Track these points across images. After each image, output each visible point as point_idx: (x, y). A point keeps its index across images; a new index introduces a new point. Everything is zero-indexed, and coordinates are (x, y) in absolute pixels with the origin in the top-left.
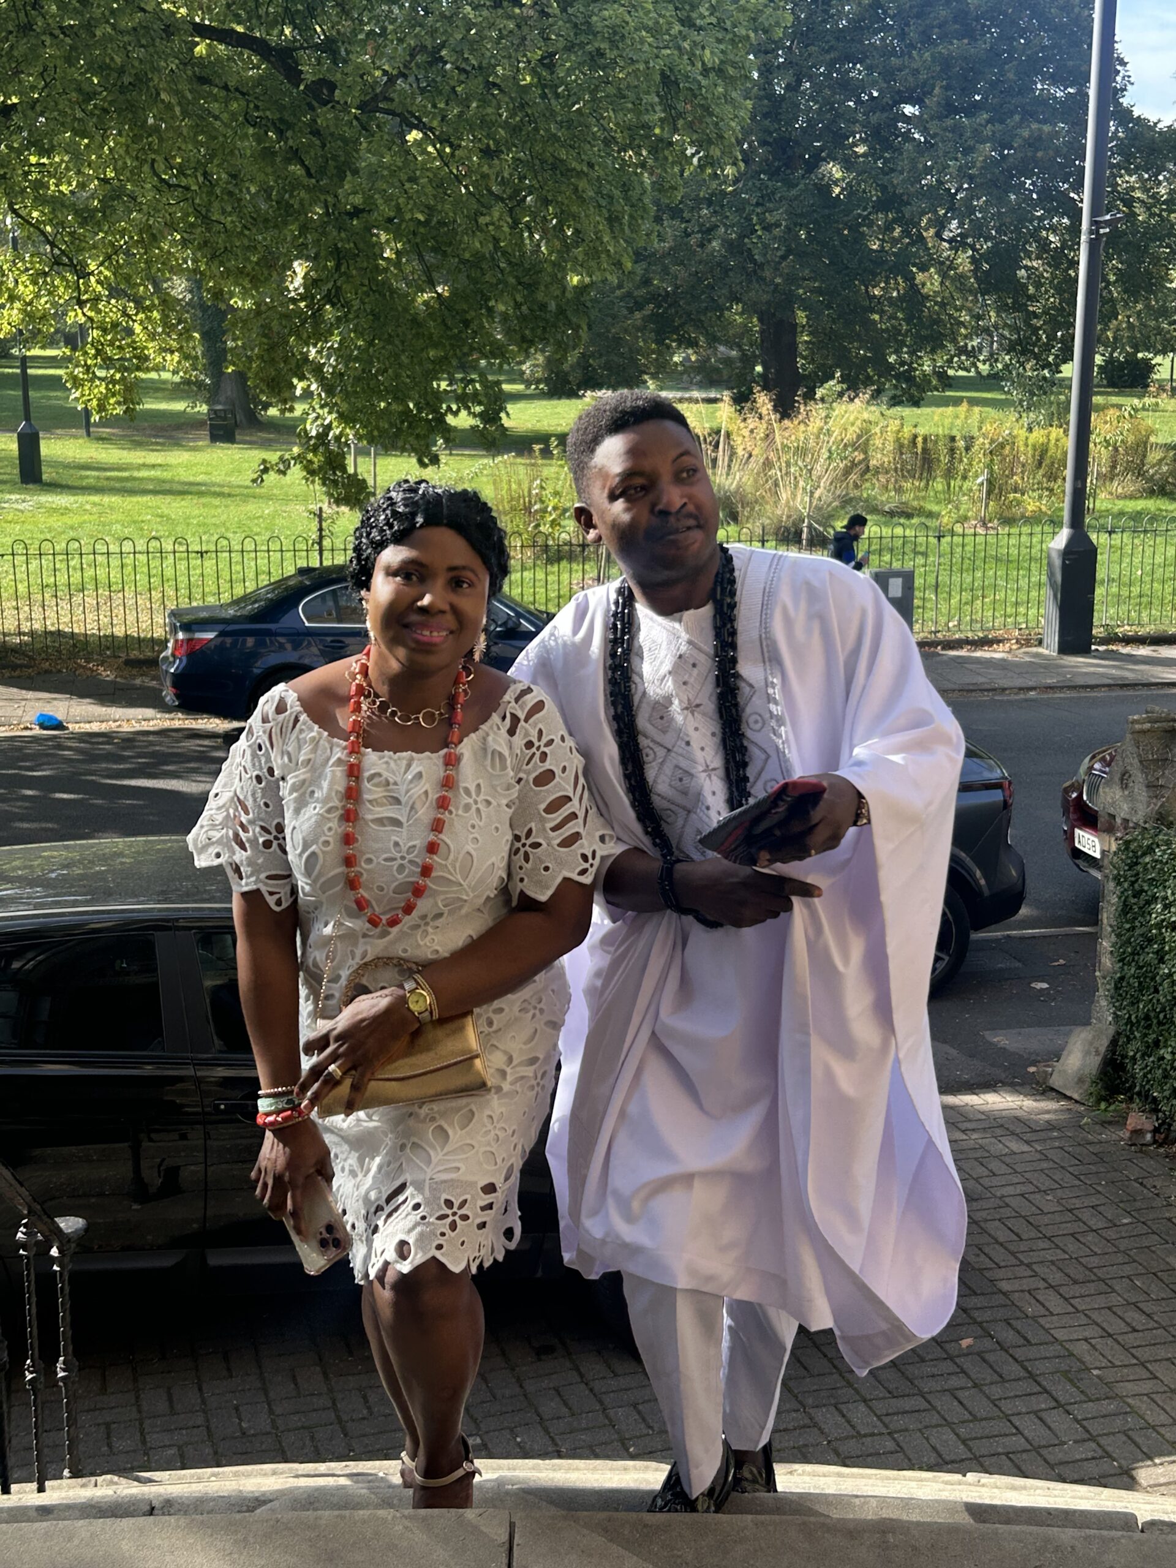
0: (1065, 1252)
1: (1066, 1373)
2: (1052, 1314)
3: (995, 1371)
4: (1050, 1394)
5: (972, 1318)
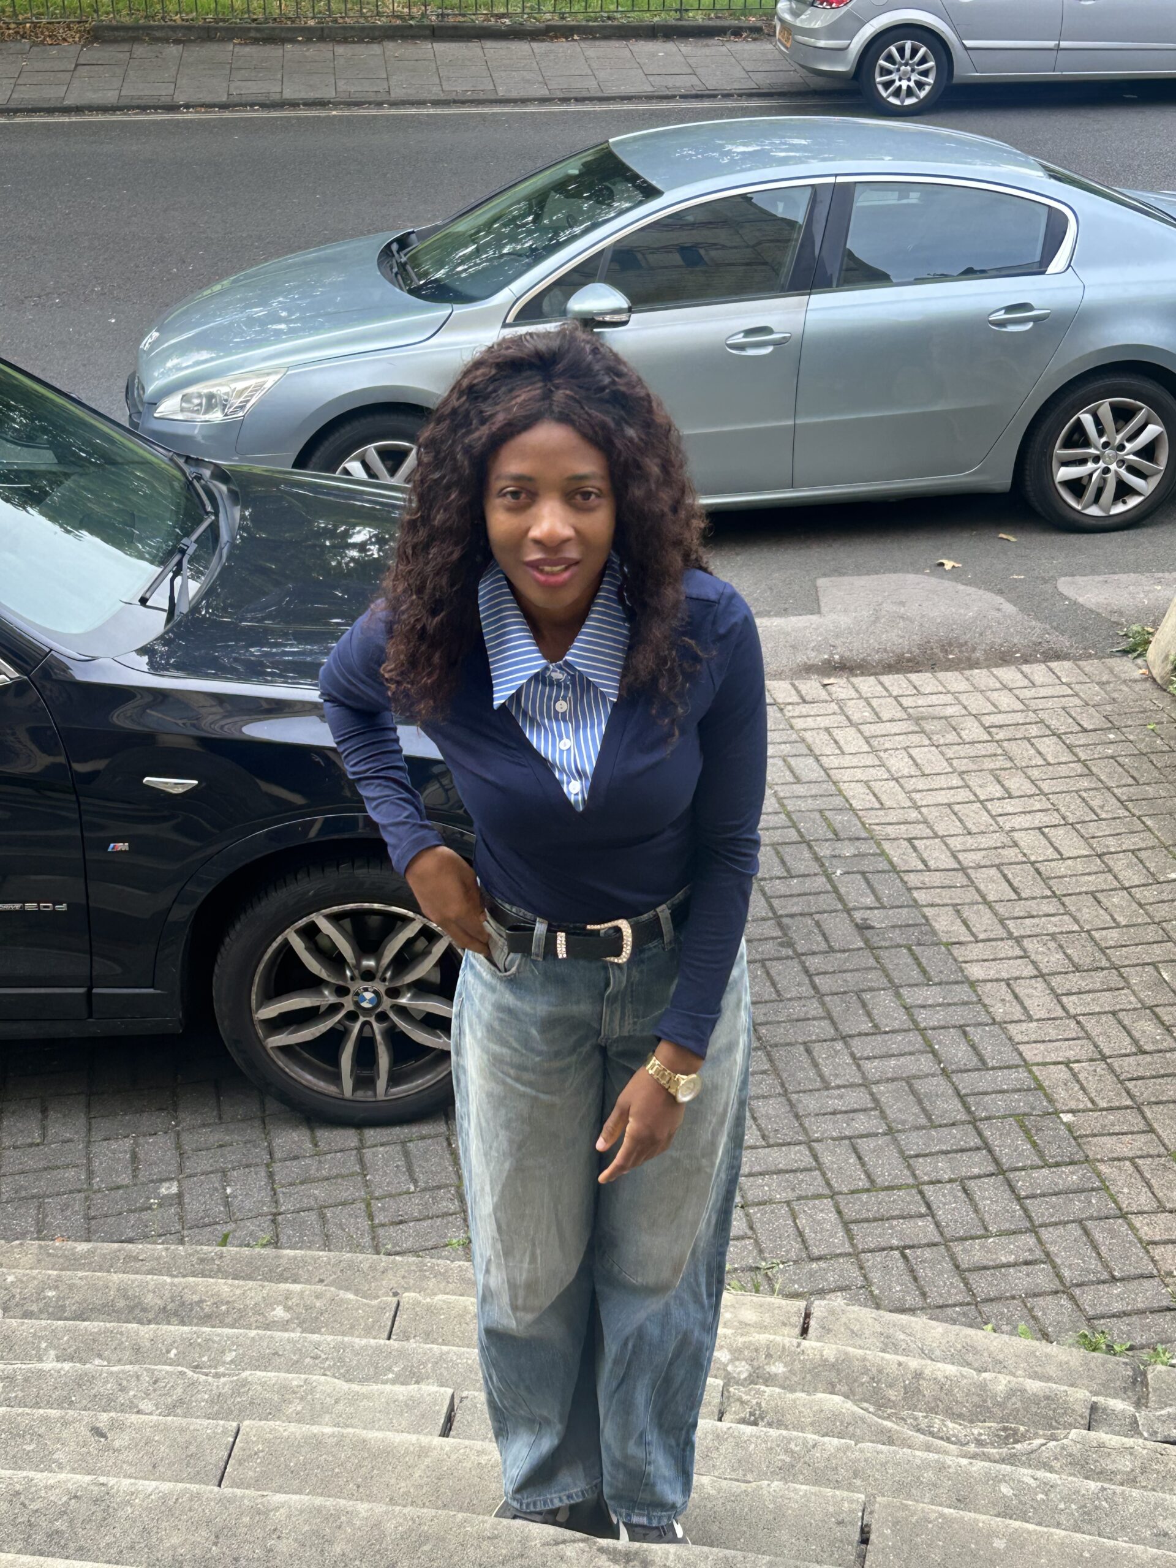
0: (1076, 921)
1: (1020, 1118)
2: (1030, 1019)
3: (924, 1110)
4: (990, 1151)
5: (914, 1021)
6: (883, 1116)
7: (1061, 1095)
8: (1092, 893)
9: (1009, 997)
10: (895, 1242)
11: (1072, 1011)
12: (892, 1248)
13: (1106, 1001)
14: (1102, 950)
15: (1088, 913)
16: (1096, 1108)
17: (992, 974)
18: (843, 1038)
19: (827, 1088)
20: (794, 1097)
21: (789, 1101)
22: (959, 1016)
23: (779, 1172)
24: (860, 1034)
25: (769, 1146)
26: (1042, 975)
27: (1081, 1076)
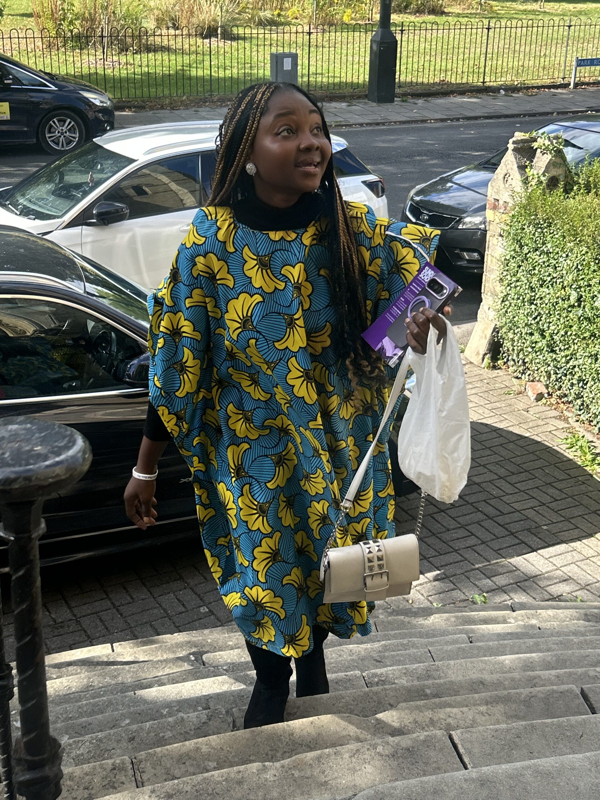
0: (500, 456)
2: (507, 494)
3: (490, 532)
4: (526, 544)
5: (466, 501)
6: (478, 538)
7: (537, 520)
8: (501, 445)
9: (494, 487)
10: (512, 581)
11: (523, 489)
12: (512, 584)
13: (531, 484)
14: (518, 465)
15: (504, 453)
16: (553, 523)
17: (482, 480)
18: (443, 511)
19: (448, 530)
20: (438, 535)
21: (438, 537)
22: (482, 496)
23: (451, 564)
24: (448, 509)
25: (441, 555)
26: (501, 478)
27: (540, 512)
